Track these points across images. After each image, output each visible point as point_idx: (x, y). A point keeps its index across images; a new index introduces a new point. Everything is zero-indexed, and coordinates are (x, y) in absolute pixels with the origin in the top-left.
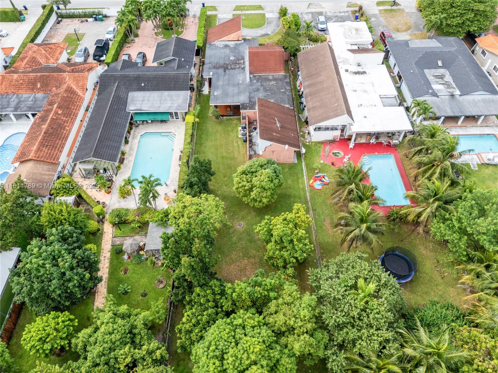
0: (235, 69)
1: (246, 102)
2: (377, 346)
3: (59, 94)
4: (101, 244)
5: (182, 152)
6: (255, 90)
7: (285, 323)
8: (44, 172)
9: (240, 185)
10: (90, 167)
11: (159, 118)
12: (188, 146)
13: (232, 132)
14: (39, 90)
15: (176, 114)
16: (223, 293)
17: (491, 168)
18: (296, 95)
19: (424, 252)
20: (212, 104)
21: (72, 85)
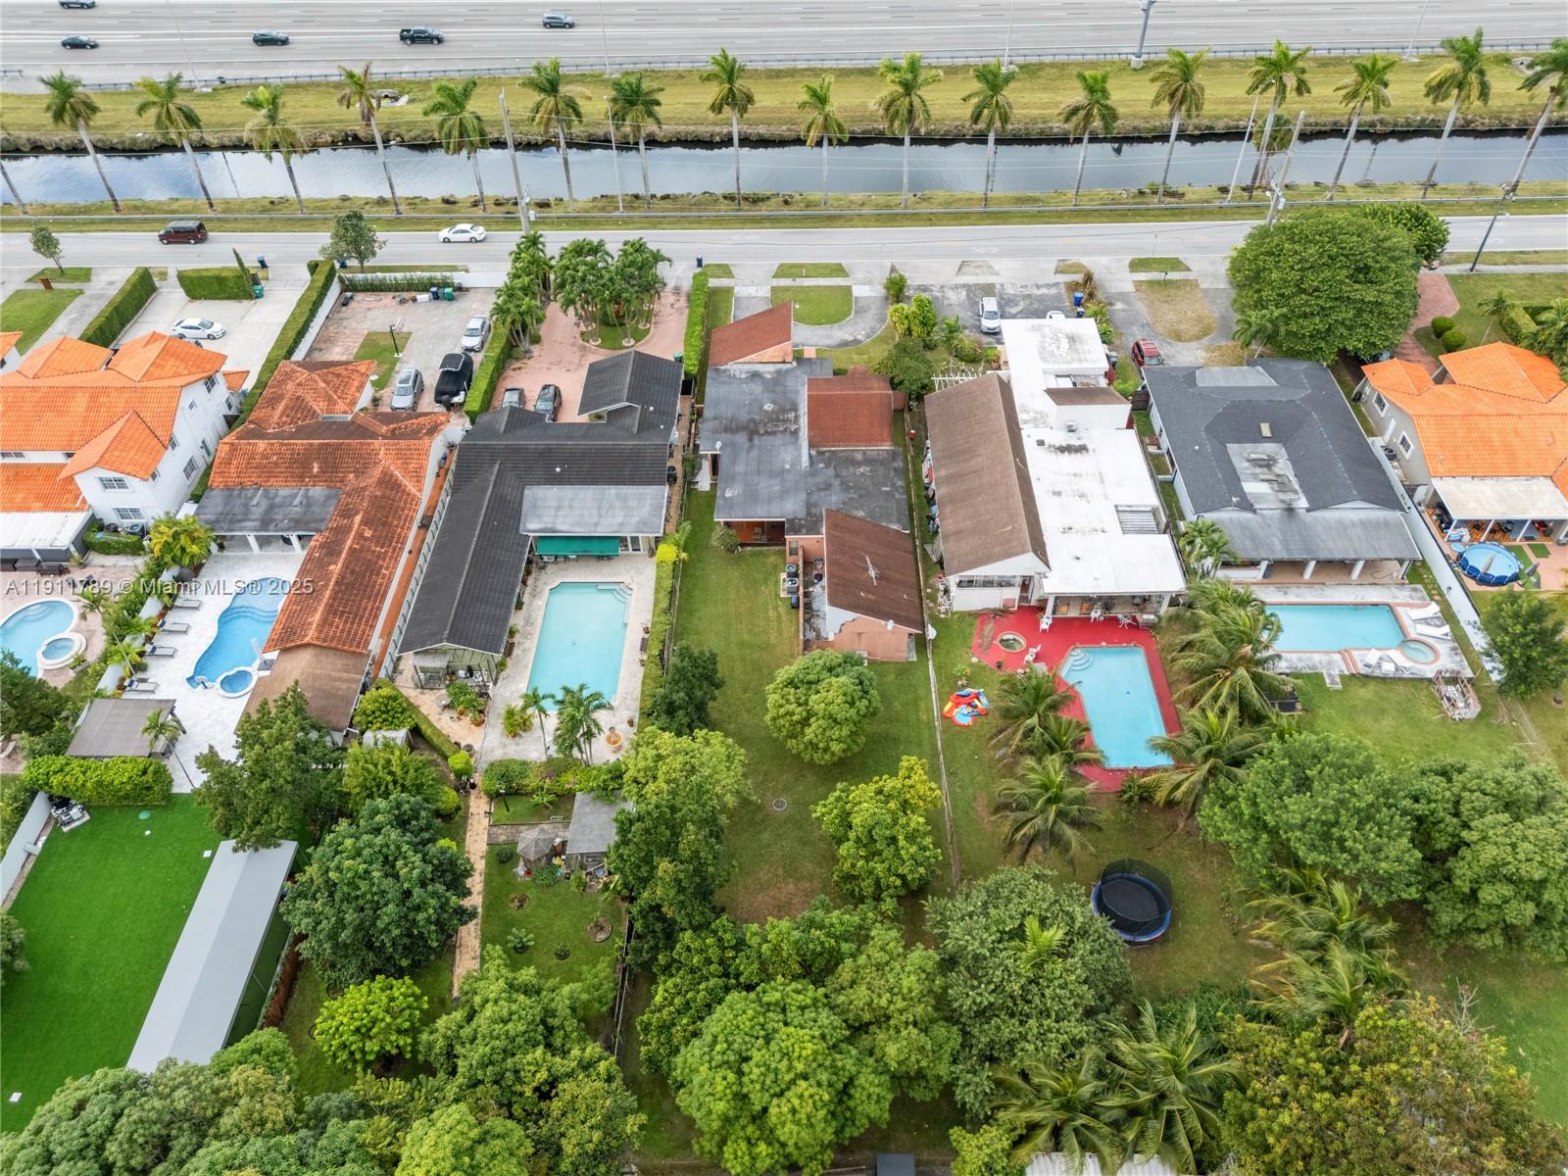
0: (773, 433)
1: (800, 516)
2: (1054, 1051)
3: (364, 489)
4: (464, 840)
5: (646, 631)
6: (822, 487)
7: (870, 1004)
8: (338, 675)
9: (782, 711)
10: (438, 663)
11: (596, 549)
12: (662, 619)
13: (765, 583)
14: (316, 479)
15: (635, 540)
16: (740, 945)
17: (1372, 687)
18: (918, 496)
19: (1198, 876)
20: (720, 519)
21: (392, 468)
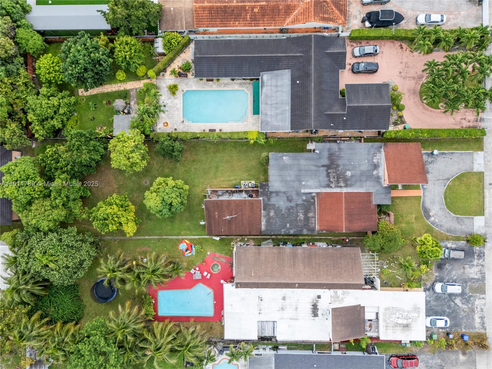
0: (328, 175)
1: (269, 189)
4: (131, 81)
5: (220, 130)
6: (290, 198)
8: (184, 21)
13: (249, 175)
18: (304, 239)
20: (271, 155)
21: (299, 8)
